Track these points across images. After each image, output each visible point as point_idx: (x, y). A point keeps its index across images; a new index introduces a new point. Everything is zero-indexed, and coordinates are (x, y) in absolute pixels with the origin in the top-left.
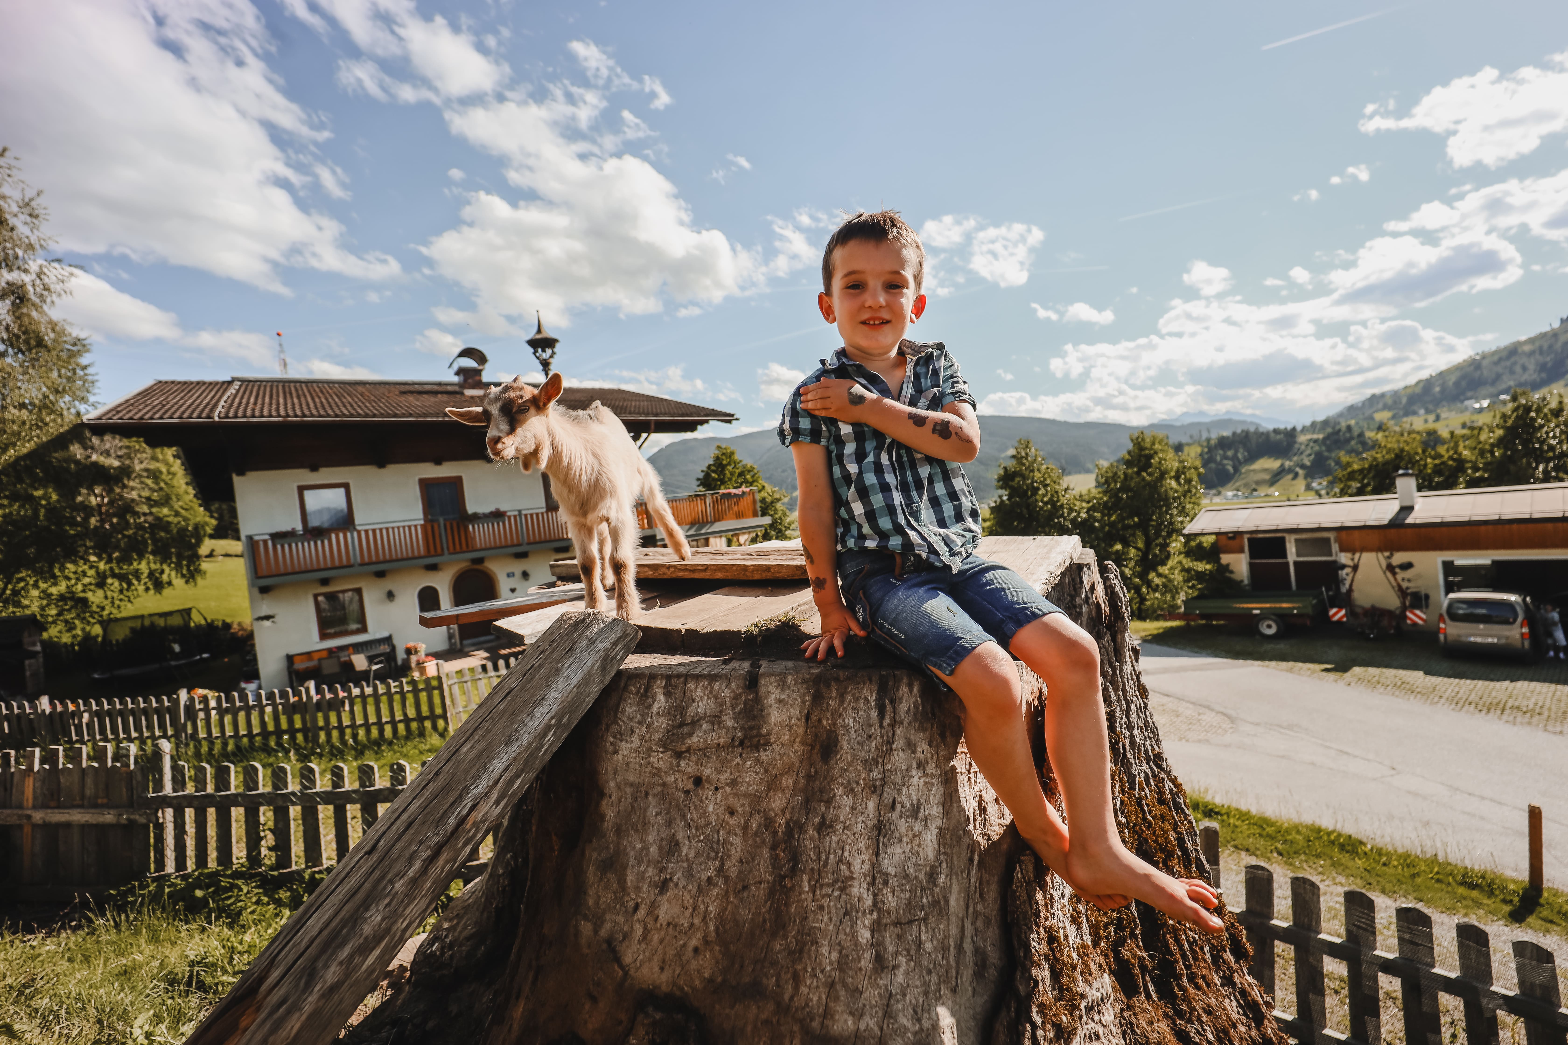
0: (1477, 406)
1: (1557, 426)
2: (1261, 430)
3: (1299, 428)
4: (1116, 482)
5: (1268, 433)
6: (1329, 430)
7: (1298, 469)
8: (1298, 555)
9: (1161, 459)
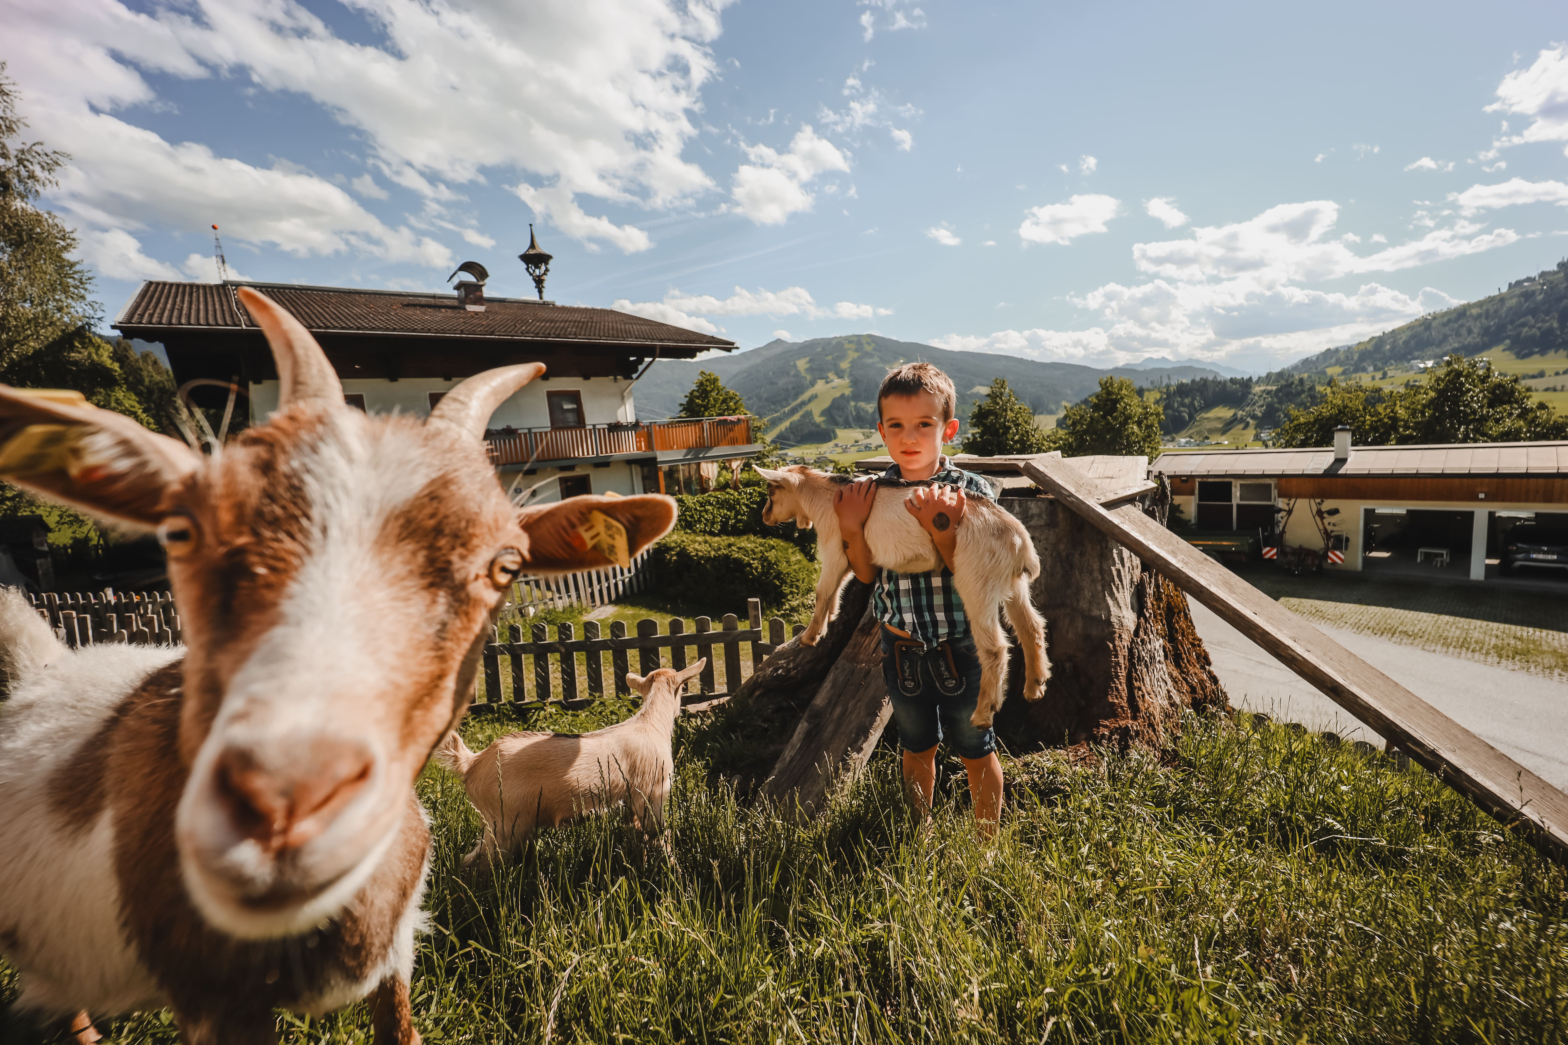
0: (1422, 366)
1: (1481, 391)
2: (1219, 379)
3: (1255, 379)
4: (1082, 424)
5: (1225, 381)
6: (1283, 382)
7: (1249, 419)
8: (1241, 499)
9: (1127, 404)
